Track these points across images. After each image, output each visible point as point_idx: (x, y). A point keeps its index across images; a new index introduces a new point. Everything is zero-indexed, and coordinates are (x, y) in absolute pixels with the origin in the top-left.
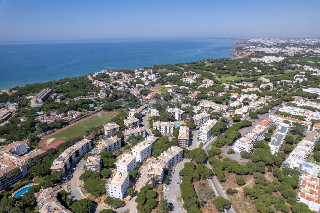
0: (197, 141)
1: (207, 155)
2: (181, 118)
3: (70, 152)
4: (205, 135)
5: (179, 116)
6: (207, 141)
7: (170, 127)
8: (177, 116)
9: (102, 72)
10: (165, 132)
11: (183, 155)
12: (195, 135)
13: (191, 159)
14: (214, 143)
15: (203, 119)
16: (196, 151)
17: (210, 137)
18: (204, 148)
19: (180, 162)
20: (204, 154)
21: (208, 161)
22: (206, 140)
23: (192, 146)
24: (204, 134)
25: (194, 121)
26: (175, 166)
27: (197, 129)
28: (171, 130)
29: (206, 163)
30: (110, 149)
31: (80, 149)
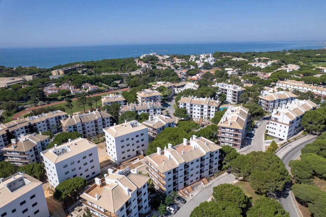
0: (264, 138)
1: (290, 174)
2: (236, 100)
3: (15, 124)
4: (283, 126)
5: (234, 95)
6: (289, 142)
7: (209, 107)
8: (231, 96)
9: (151, 54)
10: (199, 115)
11: (220, 162)
12: (259, 128)
13: (240, 176)
14: (309, 145)
15: (281, 102)
16: (257, 156)
17: (295, 134)
18: (281, 154)
19: (208, 180)
20: (280, 168)
21: (290, 192)
22: (285, 139)
23: (249, 146)
24: (282, 123)
25: (260, 103)
26: (193, 188)
27: (265, 119)
28: (211, 113)
29: (285, 197)
30: (84, 129)
31: (39, 123)
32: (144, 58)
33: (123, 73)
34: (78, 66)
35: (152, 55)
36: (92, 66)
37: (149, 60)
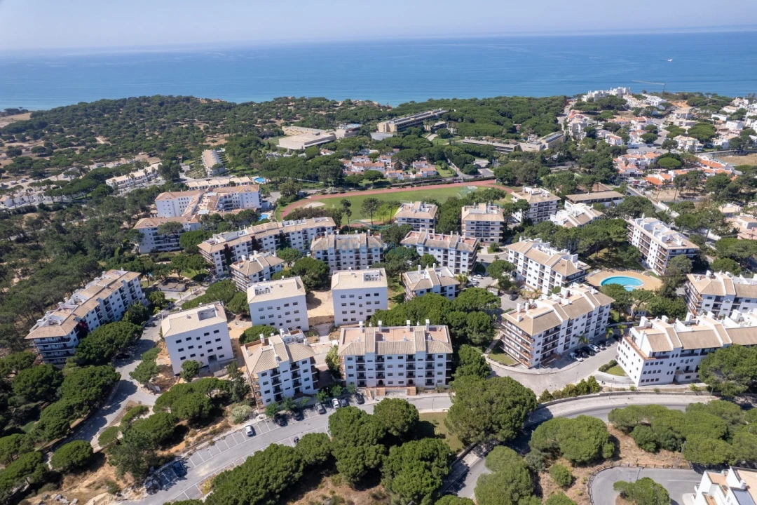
2: (662, 267)
4: (638, 357)
5: (661, 255)
7: (554, 273)
8: (655, 255)
10: (536, 282)
22: (636, 383)
23: (555, 370)
26: (388, 393)
30: (338, 259)
31: (293, 233)
32: (591, 100)
33: (504, 143)
34: (432, 114)
35: (614, 94)
36: (455, 118)
37: (599, 107)
